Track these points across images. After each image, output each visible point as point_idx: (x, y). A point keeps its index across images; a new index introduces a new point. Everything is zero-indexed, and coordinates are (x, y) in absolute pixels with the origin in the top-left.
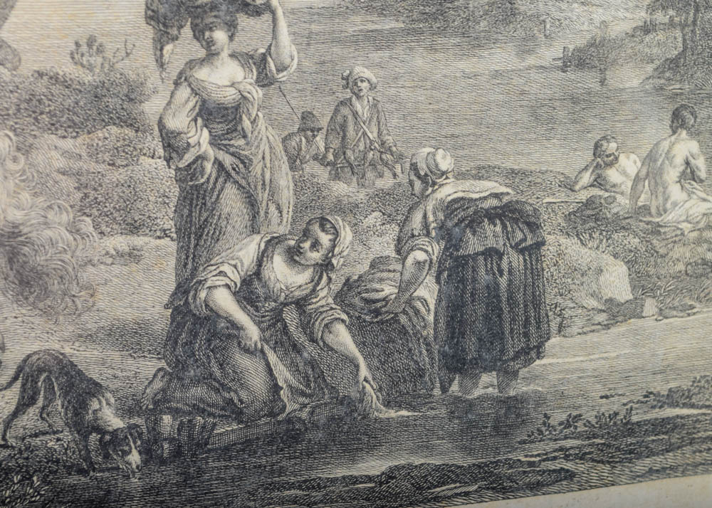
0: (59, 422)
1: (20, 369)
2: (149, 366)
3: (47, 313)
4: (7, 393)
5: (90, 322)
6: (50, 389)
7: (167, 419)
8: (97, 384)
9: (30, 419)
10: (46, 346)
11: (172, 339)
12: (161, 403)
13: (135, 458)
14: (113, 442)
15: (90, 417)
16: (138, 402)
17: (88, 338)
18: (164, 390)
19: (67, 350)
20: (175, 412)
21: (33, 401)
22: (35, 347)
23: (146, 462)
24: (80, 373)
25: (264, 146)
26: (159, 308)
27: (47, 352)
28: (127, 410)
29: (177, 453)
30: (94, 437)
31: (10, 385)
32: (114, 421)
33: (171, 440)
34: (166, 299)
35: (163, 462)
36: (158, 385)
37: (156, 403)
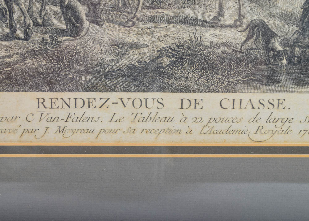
0: (260, 46)
1: (249, 25)
2: (293, 29)
3: (260, 6)
4: (244, 33)
5: (275, 11)
6: (258, 33)
7: (297, 49)
8: (274, 33)
9: (250, 43)
10: (259, 18)
11: (302, 20)
12: (296, 43)
13: (285, 62)
14: (278, 55)
15: (271, 45)
16: (288, 42)
17: (273, 16)
18: (297, 38)
19: (266, 20)
20: (300, 47)
21: (252, 37)
22: (255, 18)
23: (288, 64)
24: (269, 28)
26: (299, 8)
27: (258, 20)
28: (284, 44)
29: (300, 62)
30: (271, 52)
31: (245, 30)
32: (279, 48)
33: (298, 57)
34: (302, 5)
35: (294, 64)
36: (295, 36)
37: (294, 43)
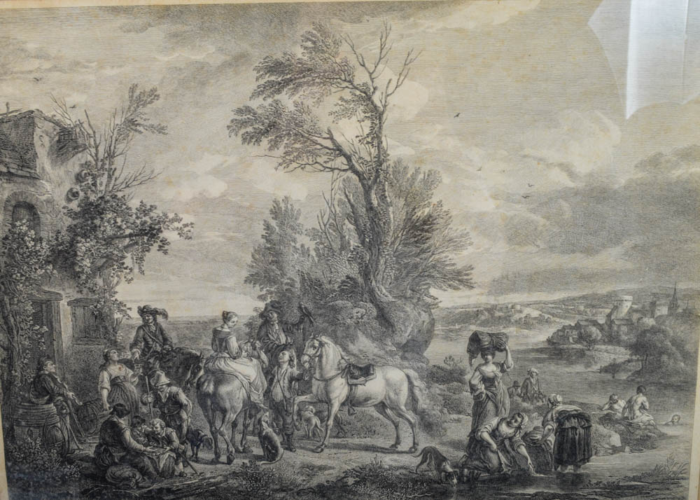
0: (433, 468)
1: (423, 451)
2: (461, 454)
3: (431, 436)
4: (418, 458)
5: (445, 439)
6: (431, 458)
7: (466, 470)
8: (445, 458)
9: (424, 466)
10: (431, 445)
11: (469, 446)
12: (464, 465)
13: (455, 481)
14: (449, 475)
15: (442, 467)
16: (457, 465)
17: (443, 444)
18: (465, 461)
19: (437, 447)
20: (469, 468)
21: (426, 461)
22: (428, 445)
23: (458, 483)
24: (440, 454)
25: (502, 390)
26: (466, 437)
27: (431, 447)
28: (454, 466)
29: (468, 480)
30: (443, 473)
31: (419, 456)
32: (450, 470)
33: (467, 477)
34: (468, 434)
35: (463, 483)
36: (464, 460)
37: (463, 465)
